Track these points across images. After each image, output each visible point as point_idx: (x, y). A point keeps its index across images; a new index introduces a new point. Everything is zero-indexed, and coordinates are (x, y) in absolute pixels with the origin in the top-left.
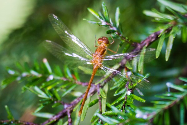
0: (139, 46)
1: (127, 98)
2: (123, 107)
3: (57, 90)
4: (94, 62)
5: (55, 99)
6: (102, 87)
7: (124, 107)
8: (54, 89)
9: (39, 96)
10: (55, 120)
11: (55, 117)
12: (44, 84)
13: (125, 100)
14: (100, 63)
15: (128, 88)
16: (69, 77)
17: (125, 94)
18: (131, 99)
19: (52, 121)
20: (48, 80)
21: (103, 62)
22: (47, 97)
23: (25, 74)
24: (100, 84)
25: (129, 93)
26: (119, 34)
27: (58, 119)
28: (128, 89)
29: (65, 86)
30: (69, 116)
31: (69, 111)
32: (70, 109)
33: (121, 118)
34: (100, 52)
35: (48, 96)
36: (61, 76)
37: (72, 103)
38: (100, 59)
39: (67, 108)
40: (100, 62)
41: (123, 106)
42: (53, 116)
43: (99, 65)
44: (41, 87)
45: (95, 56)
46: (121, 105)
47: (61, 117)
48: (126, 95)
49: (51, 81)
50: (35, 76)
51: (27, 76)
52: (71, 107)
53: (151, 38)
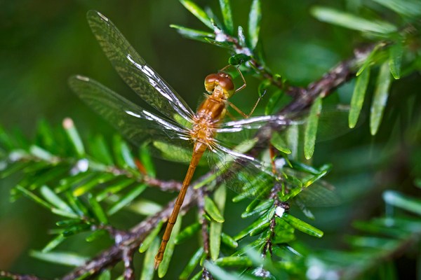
0: (305, 96)
1: (275, 224)
2: (265, 248)
3: (99, 198)
4: (196, 136)
5: (93, 220)
6: (210, 194)
7: (268, 246)
8: (90, 196)
9: (54, 211)
10: (92, 272)
11: (93, 264)
12: (64, 182)
13: (271, 230)
14: (211, 139)
15: (278, 199)
16: (129, 167)
17: (271, 215)
18: (289, 228)
19: (84, 274)
20: (75, 172)
21: (216, 137)
22: (73, 215)
23: (16, 155)
24: (205, 186)
25: (280, 211)
26: (257, 65)
27: (98, 269)
28: (276, 202)
29: (118, 188)
30: (127, 264)
31: (126, 250)
32: (129, 245)
33: (262, 275)
34: (210, 111)
35: (75, 212)
36: (107, 164)
37: (135, 230)
38: (211, 129)
39: (121, 244)
40: (211, 137)
41: (267, 244)
42: (88, 263)
43: (207, 144)
44: (58, 190)
45: (198, 122)
46: (261, 241)
47: (105, 266)
48: (274, 216)
49: (81, 174)
50: (42, 161)
51: (21, 160)
52: (132, 240)
53: (334, 77)
